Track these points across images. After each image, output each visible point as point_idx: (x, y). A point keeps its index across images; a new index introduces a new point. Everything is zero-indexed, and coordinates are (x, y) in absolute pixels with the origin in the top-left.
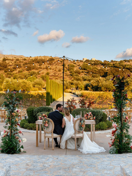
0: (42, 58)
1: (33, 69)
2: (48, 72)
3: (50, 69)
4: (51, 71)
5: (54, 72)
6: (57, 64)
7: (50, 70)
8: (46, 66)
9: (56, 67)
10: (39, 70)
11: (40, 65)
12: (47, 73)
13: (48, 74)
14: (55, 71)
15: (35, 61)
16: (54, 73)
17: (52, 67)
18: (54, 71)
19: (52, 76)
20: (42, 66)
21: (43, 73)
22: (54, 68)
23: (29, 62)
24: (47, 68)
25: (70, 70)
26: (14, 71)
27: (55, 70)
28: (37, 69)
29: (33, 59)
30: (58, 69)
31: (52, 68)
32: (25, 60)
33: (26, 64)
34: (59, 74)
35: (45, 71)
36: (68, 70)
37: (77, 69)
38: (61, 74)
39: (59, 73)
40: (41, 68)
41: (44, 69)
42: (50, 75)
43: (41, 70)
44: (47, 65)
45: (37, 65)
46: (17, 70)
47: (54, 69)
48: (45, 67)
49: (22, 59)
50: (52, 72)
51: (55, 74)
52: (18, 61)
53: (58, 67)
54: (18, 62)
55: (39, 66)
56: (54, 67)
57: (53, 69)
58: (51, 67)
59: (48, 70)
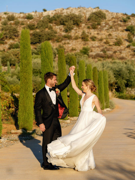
0: (73, 12)
2: (85, 47)
3: (93, 39)
4: (96, 43)
5: (102, 48)
6: (111, 28)
7: (93, 42)
8: (84, 33)
9: (110, 35)
10: (63, 42)
11: (66, 31)
12: (84, 49)
13: (85, 52)
14: (106, 46)
15: (54, 22)
16: (102, 50)
17: (98, 34)
18: (102, 43)
19: (98, 56)
20: (72, 33)
21: (73, 50)
22: (104, 36)
23: (38, 24)
24: (84, 38)
27: (107, 43)
28: (58, 41)
29: (51, 16)
30: (114, 40)
31: (99, 37)
32: (29, 17)
33: (31, 27)
34: (115, 52)
35: (79, 45)
38: (121, 53)
39: (115, 48)
40: (69, 38)
41: (76, 38)
42: (90, 53)
43: (68, 41)
44: (86, 31)
45: (58, 31)
47: (105, 41)
48: (80, 33)
49: (22, 15)
50: (98, 47)
51: (105, 52)
52: (12, 22)
53: (114, 34)
54: (11, 24)
55: (64, 34)
56: (104, 34)
57: (101, 40)
58: (96, 35)
59: (87, 42)
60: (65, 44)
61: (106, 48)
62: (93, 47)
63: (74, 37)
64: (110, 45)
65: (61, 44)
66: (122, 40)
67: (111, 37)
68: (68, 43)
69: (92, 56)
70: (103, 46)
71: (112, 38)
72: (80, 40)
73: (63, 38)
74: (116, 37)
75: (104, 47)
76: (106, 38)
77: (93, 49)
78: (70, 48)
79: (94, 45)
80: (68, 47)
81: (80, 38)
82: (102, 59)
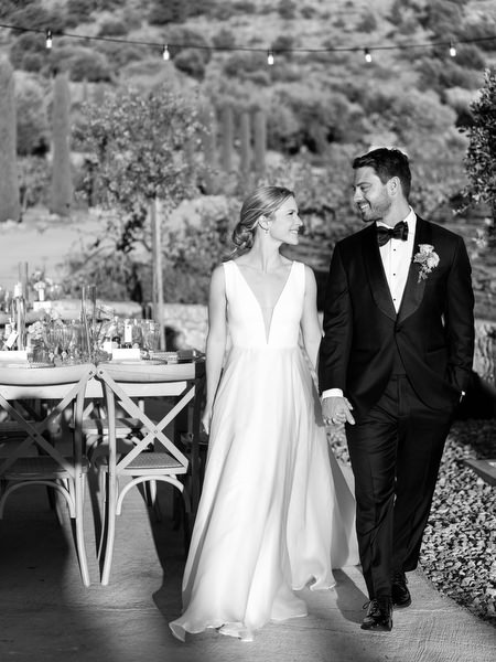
1: (198, 13)
2: (285, 34)
4: (314, 26)
5: (325, 38)
7: (306, 22)
10: (233, 19)
12: (281, 40)
13: (282, 48)
14: (337, 32)
16: (326, 44)
18: (328, 26)
19: (314, 57)
21: (255, 41)
24: (285, 12)
25: (432, 21)
26: (72, 24)
27: (339, 24)
28: (221, 17)
30: (358, 17)
36: (424, 23)
37: (484, 18)
39: (359, 38)
42: (295, 53)
43: (244, 18)
46: (93, 21)
47: (334, 19)
50: (318, 34)
51: (331, 49)
57: (326, 17)
59: (291, 22)
60: (237, 25)
61: (336, 38)
62: (305, 35)
63: (259, 9)
64: (347, 32)
65: (226, 25)
66: (378, 18)
67: (350, 9)
68: (245, 24)
69: (298, 57)
70: (328, 32)
71: (354, 13)
72: (274, 16)
73: (234, 11)
74: (362, 11)
75: (331, 35)
76: (340, 13)
77: (304, 40)
78: (249, 37)
79: (308, 31)
80: (245, 34)
81: (274, 10)
82: (320, 66)
